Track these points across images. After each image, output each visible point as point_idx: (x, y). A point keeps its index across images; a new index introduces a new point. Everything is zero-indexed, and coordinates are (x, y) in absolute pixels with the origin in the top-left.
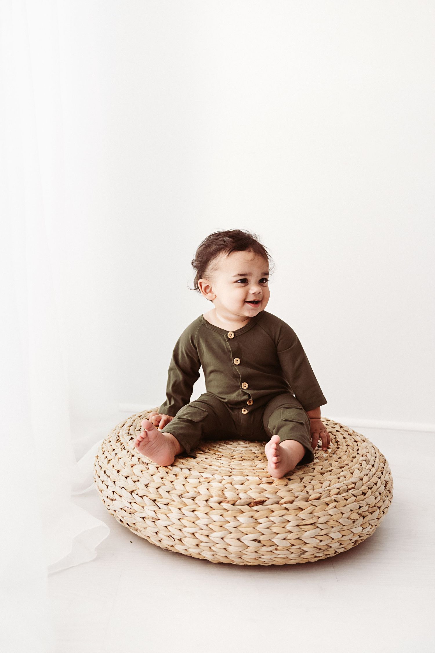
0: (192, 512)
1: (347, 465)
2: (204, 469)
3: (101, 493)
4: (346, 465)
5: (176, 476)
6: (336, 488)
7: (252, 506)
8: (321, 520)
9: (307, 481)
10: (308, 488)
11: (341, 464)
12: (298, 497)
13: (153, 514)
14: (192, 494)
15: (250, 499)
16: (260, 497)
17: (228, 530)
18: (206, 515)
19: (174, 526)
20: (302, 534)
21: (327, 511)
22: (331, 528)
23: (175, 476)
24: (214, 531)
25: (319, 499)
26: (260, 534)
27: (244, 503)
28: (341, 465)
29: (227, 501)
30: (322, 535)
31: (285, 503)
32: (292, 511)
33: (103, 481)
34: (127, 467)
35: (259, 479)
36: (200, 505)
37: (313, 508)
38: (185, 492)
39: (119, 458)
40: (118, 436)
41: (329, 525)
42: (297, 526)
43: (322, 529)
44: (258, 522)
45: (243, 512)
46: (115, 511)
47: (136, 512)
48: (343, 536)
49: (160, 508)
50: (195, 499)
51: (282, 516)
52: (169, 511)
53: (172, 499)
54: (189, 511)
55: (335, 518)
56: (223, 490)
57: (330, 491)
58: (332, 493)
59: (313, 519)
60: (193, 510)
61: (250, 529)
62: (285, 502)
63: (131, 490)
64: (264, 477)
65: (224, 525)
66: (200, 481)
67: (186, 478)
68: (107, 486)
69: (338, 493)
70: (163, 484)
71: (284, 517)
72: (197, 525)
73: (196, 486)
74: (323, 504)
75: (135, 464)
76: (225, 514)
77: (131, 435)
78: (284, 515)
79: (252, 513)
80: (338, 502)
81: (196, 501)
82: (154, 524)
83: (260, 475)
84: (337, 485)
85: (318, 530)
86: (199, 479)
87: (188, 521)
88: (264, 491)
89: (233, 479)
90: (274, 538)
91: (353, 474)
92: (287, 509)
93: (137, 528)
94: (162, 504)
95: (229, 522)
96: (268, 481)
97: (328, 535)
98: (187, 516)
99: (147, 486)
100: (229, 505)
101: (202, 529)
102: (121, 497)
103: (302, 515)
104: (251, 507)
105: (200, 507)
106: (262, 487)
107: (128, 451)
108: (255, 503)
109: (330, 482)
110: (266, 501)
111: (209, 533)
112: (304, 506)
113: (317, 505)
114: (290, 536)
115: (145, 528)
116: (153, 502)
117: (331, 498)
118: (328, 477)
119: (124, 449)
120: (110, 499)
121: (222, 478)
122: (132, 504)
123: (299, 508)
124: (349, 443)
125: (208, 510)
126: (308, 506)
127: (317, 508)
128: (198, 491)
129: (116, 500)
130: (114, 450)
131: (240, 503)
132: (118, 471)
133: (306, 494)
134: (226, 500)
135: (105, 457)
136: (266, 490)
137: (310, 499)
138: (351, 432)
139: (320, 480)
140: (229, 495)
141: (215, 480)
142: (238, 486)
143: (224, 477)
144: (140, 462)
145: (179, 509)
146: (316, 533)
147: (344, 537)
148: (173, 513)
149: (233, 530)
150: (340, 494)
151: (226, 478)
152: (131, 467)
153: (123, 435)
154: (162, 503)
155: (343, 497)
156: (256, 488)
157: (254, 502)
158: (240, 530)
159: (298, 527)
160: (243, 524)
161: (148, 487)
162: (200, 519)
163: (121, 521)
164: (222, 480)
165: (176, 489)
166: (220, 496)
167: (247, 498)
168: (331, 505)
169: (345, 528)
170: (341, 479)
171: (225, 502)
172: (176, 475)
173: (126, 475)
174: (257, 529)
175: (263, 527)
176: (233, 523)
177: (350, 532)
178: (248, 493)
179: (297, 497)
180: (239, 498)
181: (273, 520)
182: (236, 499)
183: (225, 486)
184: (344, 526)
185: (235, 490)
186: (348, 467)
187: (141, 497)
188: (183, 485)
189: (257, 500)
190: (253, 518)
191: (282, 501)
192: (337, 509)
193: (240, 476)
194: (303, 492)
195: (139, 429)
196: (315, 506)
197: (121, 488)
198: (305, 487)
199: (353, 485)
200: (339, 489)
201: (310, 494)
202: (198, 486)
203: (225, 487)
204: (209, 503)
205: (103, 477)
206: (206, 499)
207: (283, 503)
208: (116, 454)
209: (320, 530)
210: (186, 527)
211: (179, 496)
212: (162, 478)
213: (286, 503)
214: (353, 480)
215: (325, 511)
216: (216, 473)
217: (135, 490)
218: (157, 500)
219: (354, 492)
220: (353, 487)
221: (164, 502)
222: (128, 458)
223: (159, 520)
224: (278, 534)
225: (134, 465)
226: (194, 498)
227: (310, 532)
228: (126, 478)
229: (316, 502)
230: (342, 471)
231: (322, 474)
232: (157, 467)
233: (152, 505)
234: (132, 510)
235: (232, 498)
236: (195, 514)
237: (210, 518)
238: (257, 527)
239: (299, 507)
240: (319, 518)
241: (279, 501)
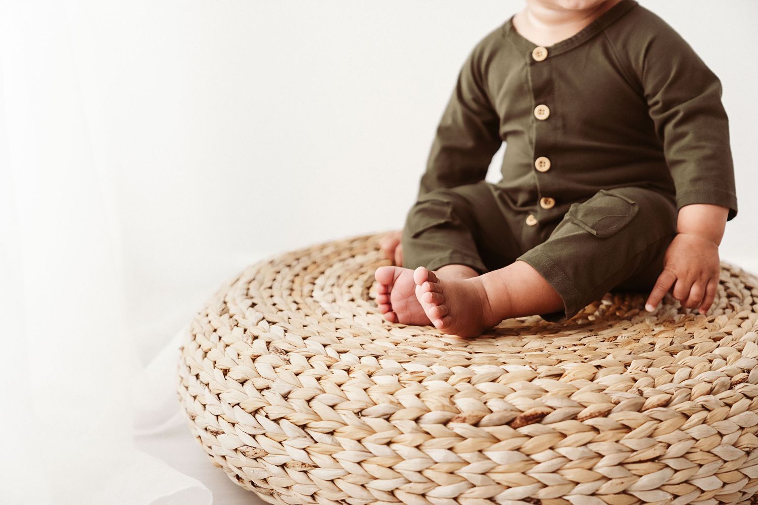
0: (386, 446)
1: (729, 334)
2: (410, 356)
3: (193, 422)
4: (726, 335)
5: (348, 374)
6: (705, 382)
7: (516, 426)
8: (674, 450)
9: (639, 369)
10: (642, 383)
11: (715, 332)
12: (619, 402)
13: (302, 456)
14: (383, 406)
15: (512, 410)
16: (534, 407)
17: (466, 480)
18: (416, 450)
19: (350, 478)
20: (632, 482)
21: (687, 431)
22: (698, 468)
23: (346, 373)
24: (437, 484)
25: (666, 404)
26: (539, 485)
27: (500, 420)
28: (715, 334)
29: (461, 417)
30: (679, 484)
31: (592, 416)
32: (609, 432)
33: (195, 397)
34: (243, 361)
35: (531, 369)
36: (403, 430)
37: (655, 424)
38: (368, 405)
39: (227, 346)
40: (225, 303)
41: (692, 461)
42: (621, 464)
43: (676, 471)
44: (533, 460)
45: (499, 441)
46: (224, 457)
47: (267, 453)
48: (725, 484)
49: (316, 442)
50: (391, 419)
51: (585, 445)
52: (337, 447)
53: (343, 420)
54: (379, 444)
55: (704, 444)
56: (451, 394)
57: (691, 389)
58: (696, 391)
59: (655, 449)
60: (387, 440)
61: (516, 476)
62: (591, 414)
63: (252, 408)
64: (542, 364)
65: (457, 469)
66: (401, 379)
67: (370, 376)
68: (204, 406)
69: (710, 392)
70: (320, 390)
71: (591, 446)
72: (398, 473)
73: (392, 390)
74: (677, 416)
75: (259, 354)
76: (459, 445)
77: (252, 298)
78: (590, 442)
79: (517, 442)
80: (709, 411)
81: (393, 423)
82: (307, 478)
83: (534, 360)
84: (708, 375)
85: (667, 471)
86: (398, 375)
87: (378, 465)
88: (543, 393)
89: (473, 372)
90: (569, 492)
91: (743, 352)
92: (595, 429)
93: (272, 490)
94: (321, 434)
95: (469, 463)
96: (551, 373)
97: (692, 482)
98: (376, 454)
99: (286, 397)
100: (466, 425)
101: (410, 482)
102: (233, 424)
103: (629, 440)
104: (515, 428)
105: (402, 433)
106: (537, 384)
107: (245, 330)
108: (523, 420)
109: (690, 369)
110: (548, 414)
111: (426, 489)
112: (634, 421)
113: (662, 419)
114: (605, 487)
115: (287, 488)
116: (300, 429)
117: (695, 403)
118: (685, 359)
119: (237, 325)
120: (211, 432)
121: (448, 371)
122: (257, 438)
123: (621, 426)
124: (734, 290)
125: (420, 439)
126: (643, 421)
127: (663, 426)
128: (396, 401)
129: (224, 433)
130: (215, 330)
131: (490, 420)
132: (225, 372)
133: (636, 395)
134: (460, 415)
135: (198, 346)
136: (547, 392)
137: (647, 407)
138: (736, 271)
139: (669, 367)
140: (466, 404)
141: (434, 375)
142: (484, 386)
143: (454, 369)
144: (271, 349)
145: (356, 442)
146: (664, 479)
147: (727, 487)
148: (345, 450)
149: (477, 479)
150: (714, 395)
151: (458, 370)
152: (251, 361)
153: (234, 300)
154: (320, 430)
155: (720, 399)
156: (524, 388)
157: (522, 418)
158: (494, 478)
159: (624, 467)
160: (500, 465)
161: (289, 400)
162: (404, 460)
163: (238, 477)
164: (449, 376)
165: (349, 400)
166: (446, 407)
167: (505, 410)
168: (695, 418)
169: (729, 466)
170: (715, 363)
171: (458, 419)
172: (348, 371)
173: (241, 376)
174: (532, 475)
175: (545, 471)
176: (478, 465)
177: (741, 476)
178: (506, 399)
179: (617, 403)
180: (489, 411)
181: (564, 454)
182: (481, 414)
183: (456, 387)
184: (725, 462)
185: (479, 395)
186: (730, 337)
187: (276, 421)
188: (365, 390)
189: (528, 412)
190: (522, 452)
191: (584, 413)
192: (709, 425)
193: (489, 364)
194: (631, 392)
195: (269, 285)
196: (658, 422)
197: (233, 407)
198: (635, 381)
199: (743, 375)
200: (711, 383)
201: (645, 395)
202: (397, 390)
203: (456, 389)
204: (422, 425)
205: (196, 387)
206: (415, 415)
207: (587, 418)
208: (220, 338)
209: (673, 472)
210: (376, 479)
211: (357, 414)
212: (319, 379)
213: (594, 415)
214: (743, 363)
215: (683, 431)
216: (435, 363)
217: (262, 408)
218: (309, 425)
219: (745, 388)
220: (743, 379)
221: (325, 428)
222: (246, 342)
223: (316, 467)
224: (577, 483)
225: (258, 356)
226: (388, 416)
227: (651, 477)
228: (242, 383)
229: (660, 411)
230: (718, 347)
231: (672, 354)
232: (306, 358)
233: (299, 437)
234: (256, 451)
235: (473, 412)
236: (394, 450)
237: (427, 457)
238: (531, 471)
239: (623, 425)
240: (669, 445)
241: (576, 412)
